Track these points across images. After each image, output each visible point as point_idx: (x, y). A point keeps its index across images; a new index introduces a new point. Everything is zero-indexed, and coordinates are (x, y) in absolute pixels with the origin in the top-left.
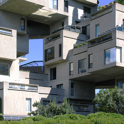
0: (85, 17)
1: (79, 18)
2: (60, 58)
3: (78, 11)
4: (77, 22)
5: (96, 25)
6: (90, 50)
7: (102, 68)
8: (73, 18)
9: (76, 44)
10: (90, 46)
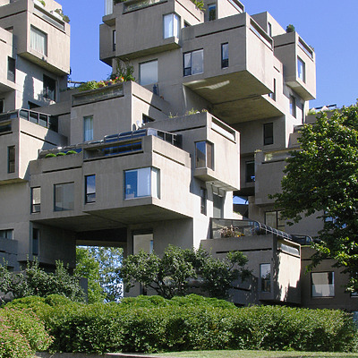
0: (46, 96)
1: (36, 98)
2: (12, 176)
3: (33, 82)
4: (31, 104)
5: (85, 118)
6: (90, 168)
7: (118, 204)
8: (25, 94)
9: (43, 149)
10: (87, 159)
